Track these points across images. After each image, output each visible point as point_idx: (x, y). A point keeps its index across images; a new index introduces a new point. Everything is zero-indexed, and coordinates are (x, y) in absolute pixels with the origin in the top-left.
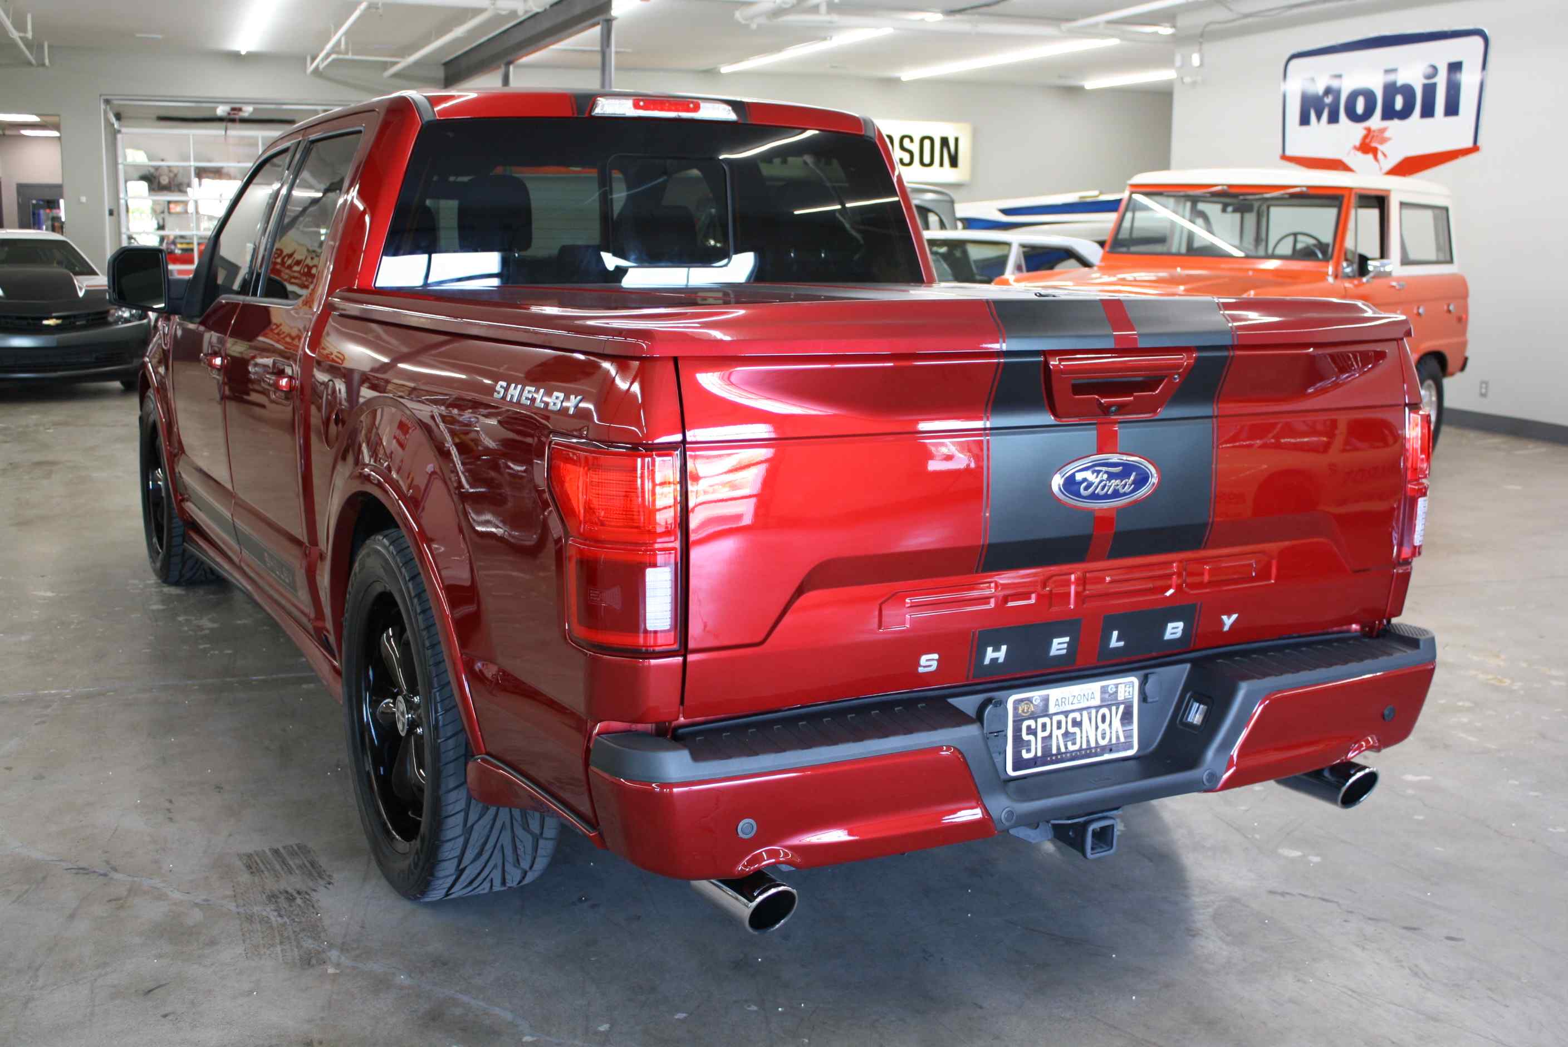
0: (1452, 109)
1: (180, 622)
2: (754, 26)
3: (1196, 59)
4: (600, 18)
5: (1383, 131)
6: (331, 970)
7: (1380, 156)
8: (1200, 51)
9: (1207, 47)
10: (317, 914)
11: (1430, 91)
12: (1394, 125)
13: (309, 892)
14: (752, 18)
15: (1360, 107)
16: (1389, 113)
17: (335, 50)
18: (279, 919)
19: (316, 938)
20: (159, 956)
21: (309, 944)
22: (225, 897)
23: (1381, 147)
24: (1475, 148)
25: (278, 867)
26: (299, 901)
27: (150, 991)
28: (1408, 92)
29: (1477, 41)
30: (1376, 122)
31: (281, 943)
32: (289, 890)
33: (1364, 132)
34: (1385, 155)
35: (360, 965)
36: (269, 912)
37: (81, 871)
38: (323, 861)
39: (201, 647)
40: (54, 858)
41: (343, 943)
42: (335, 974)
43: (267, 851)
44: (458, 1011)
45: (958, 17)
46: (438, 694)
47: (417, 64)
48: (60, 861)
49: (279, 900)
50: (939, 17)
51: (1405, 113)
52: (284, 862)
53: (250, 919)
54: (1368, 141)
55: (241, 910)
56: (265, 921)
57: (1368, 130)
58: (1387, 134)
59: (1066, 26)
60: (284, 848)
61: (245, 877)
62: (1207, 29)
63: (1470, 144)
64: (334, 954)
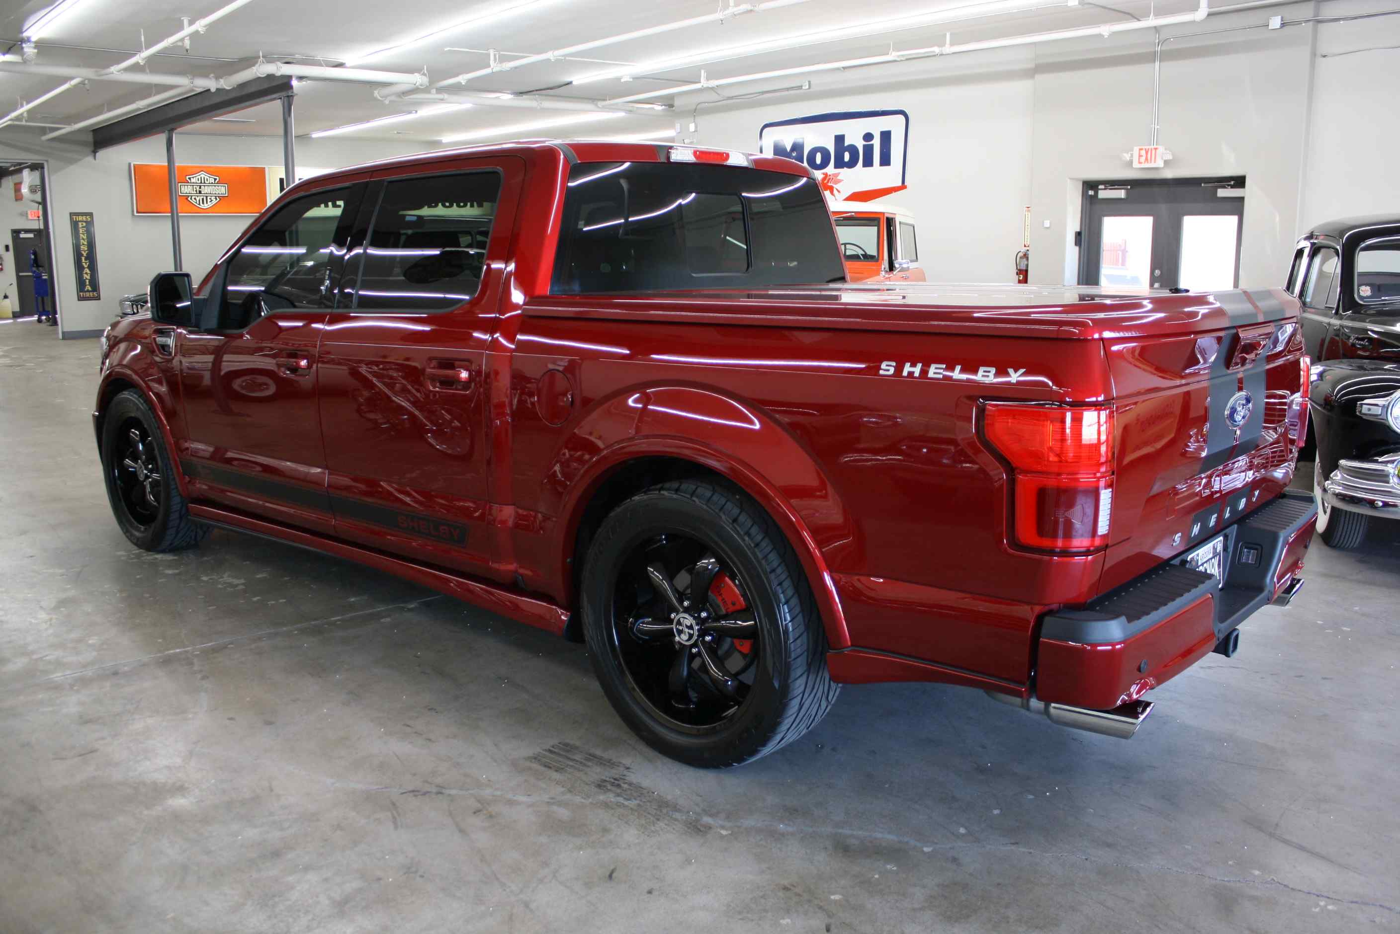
0: (885, 161)
1: (207, 582)
2: (387, 102)
3: (692, 127)
4: (284, 94)
5: (837, 175)
6: (724, 832)
7: (835, 192)
8: (694, 122)
9: (698, 119)
10: (654, 793)
11: (869, 150)
12: (844, 172)
13: (623, 777)
14: (386, 97)
15: (818, 160)
16: (840, 164)
17: (18, 118)
18: (629, 802)
19: (679, 811)
20: (580, 848)
21: (677, 815)
22: (563, 793)
23: (835, 186)
24: (903, 187)
25: (571, 763)
26: (626, 786)
27: (610, 876)
28: (853, 150)
29: (901, 118)
30: (830, 169)
31: (658, 820)
32: (604, 778)
33: (823, 176)
34: (839, 192)
35: (739, 824)
36: (611, 797)
37: (417, 793)
38: (598, 752)
39: (255, 599)
40: (380, 787)
41: (704, 810)
42: (731, 834)
43: (541, 751)
44: (856, 842)
45: (524, 96)
46: (786, 607)
47: (80, 131)
48: (386, 788)
49: (609, 788)
50: (510, 96)
51: (852, 164)
52: (569, 759)
53: (606, 805)
54: (826, 182)
55: (590, 800)
56: (619, 805)
57: (826, 175)
58: (839, 178)
59: (600, 104)
60: (553, 747)
61: (556, 776)
62: (699, 107)
63: (900, 184)
64: (707, 820)
